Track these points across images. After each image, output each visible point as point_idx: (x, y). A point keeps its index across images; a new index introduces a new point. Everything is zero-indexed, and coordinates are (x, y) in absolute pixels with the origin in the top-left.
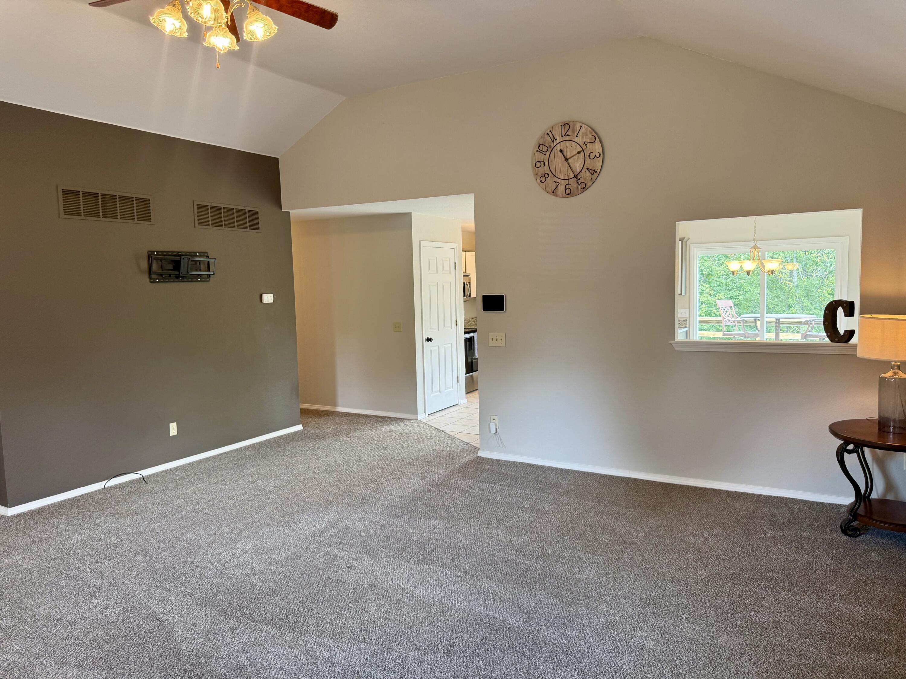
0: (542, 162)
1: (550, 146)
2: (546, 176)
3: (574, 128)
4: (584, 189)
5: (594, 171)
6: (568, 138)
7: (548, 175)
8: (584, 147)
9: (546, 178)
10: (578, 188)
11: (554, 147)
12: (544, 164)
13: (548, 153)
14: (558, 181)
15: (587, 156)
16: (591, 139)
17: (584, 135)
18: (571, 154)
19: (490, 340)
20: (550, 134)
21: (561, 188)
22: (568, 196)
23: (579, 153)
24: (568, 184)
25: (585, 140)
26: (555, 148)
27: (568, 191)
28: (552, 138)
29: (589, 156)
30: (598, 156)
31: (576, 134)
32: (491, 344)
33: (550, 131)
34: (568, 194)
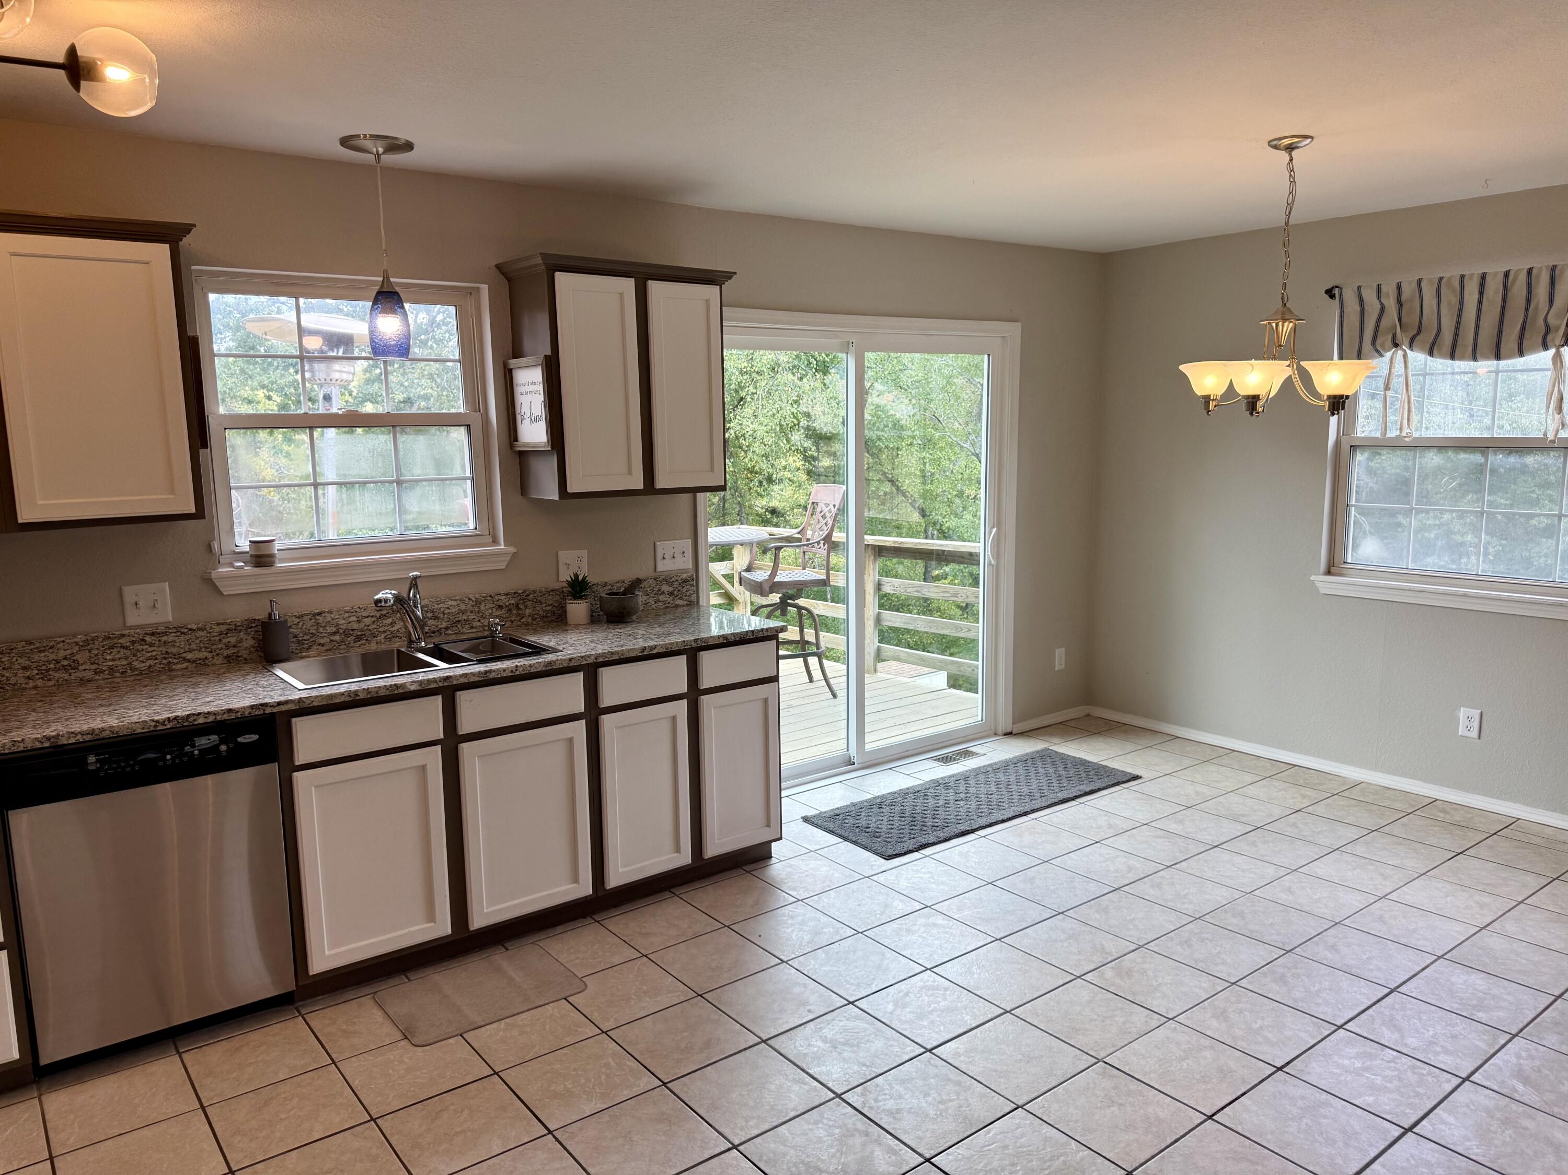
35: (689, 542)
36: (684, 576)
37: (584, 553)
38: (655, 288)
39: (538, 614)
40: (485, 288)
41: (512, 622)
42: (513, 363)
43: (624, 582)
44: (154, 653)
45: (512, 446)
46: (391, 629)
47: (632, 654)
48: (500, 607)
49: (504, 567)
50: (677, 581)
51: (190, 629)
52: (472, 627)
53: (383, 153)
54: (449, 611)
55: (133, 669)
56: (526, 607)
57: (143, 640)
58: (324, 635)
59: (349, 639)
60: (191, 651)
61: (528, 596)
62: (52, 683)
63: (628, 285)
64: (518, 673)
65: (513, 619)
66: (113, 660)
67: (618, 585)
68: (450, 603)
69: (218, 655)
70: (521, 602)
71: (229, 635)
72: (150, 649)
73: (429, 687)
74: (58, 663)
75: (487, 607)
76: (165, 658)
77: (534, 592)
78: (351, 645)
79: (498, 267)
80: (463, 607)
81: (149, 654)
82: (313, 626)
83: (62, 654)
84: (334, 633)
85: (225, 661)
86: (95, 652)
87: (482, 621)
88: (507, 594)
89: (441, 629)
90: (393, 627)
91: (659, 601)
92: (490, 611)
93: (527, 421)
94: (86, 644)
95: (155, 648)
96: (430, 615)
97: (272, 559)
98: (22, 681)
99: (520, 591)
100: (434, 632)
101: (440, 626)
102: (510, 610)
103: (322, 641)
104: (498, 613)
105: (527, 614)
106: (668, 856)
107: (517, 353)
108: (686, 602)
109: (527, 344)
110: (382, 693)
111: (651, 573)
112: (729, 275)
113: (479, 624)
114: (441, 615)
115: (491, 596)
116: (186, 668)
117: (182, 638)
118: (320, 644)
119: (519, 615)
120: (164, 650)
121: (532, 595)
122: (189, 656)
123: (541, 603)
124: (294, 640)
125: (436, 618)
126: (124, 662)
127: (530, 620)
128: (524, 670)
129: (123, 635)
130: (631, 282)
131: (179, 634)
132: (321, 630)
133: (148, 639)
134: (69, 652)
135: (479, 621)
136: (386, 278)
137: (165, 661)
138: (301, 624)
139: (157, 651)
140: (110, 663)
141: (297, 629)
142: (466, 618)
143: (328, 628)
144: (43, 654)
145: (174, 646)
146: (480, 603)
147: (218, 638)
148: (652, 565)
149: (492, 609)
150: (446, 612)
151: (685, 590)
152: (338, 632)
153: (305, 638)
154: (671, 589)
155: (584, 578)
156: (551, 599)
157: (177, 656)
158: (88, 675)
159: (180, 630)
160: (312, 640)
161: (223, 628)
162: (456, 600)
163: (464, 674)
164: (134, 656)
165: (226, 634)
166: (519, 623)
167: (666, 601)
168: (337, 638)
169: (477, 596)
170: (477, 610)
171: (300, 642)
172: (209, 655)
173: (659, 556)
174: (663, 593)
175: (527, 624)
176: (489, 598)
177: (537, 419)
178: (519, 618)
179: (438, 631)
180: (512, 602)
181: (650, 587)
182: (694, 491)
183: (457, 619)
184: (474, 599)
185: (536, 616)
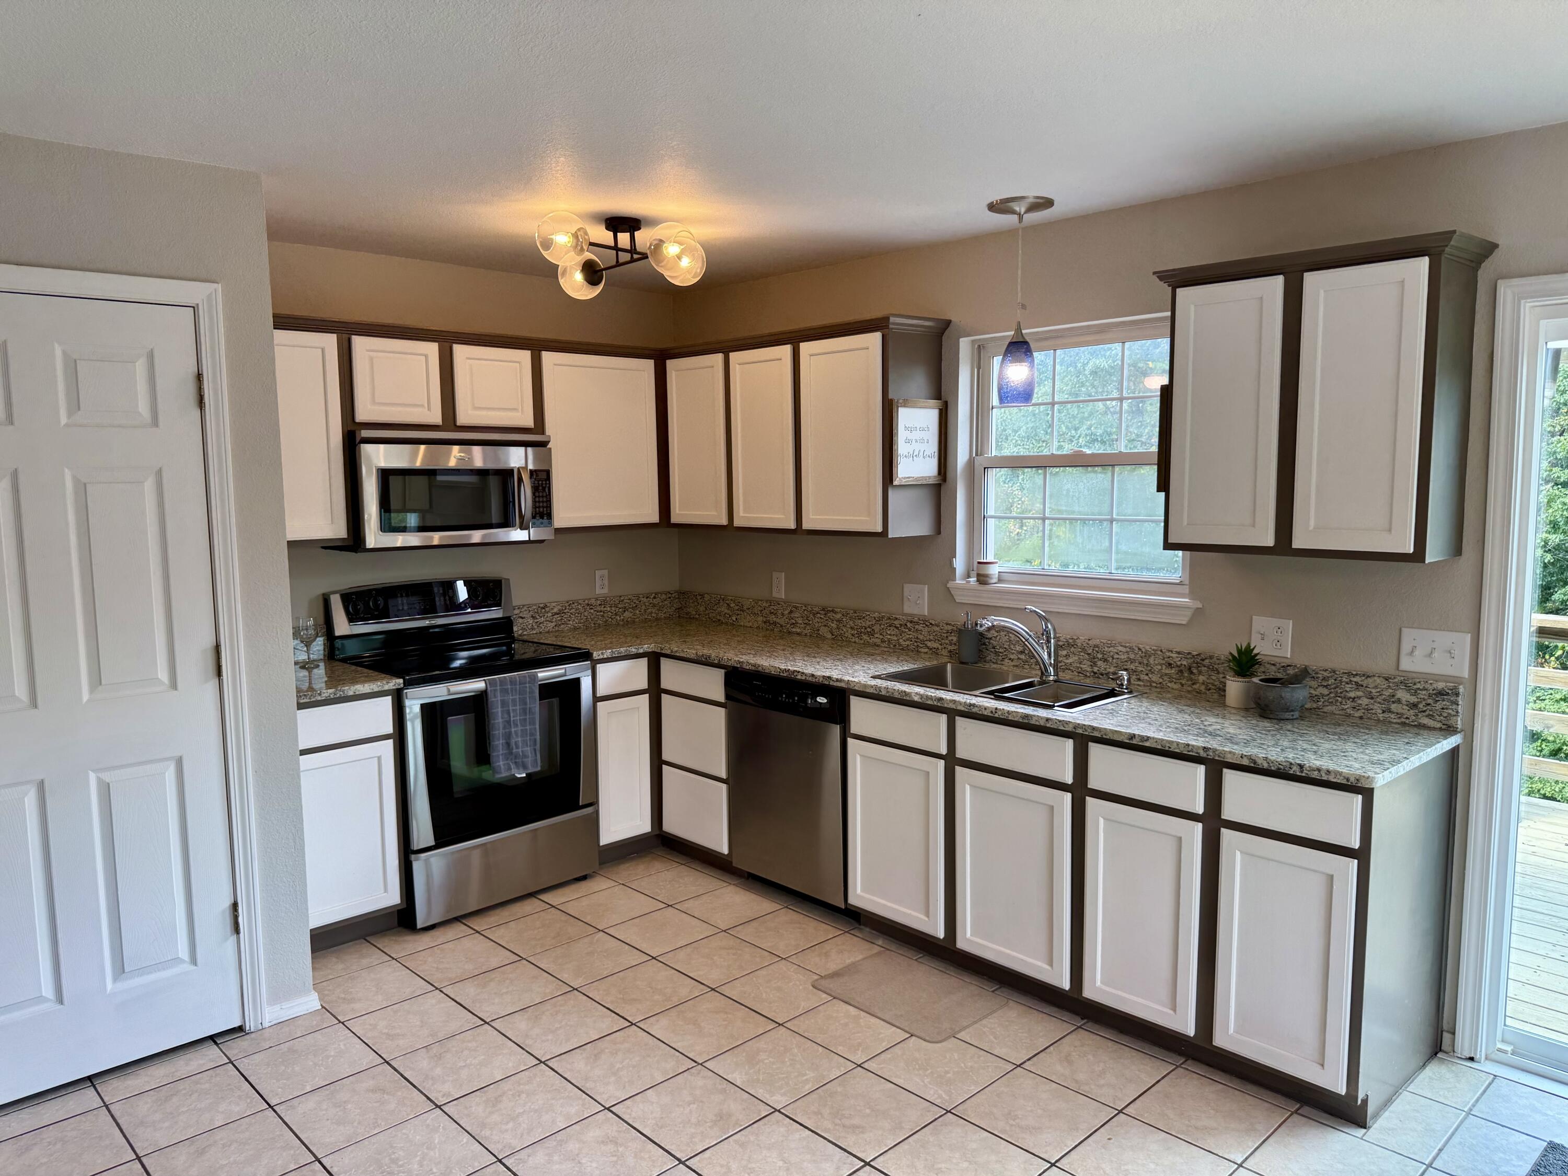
35: (1466, 638)
36: (1441, 685)
37: (1288, 624)
39: (1213, 684)
41: (1182, 685)
43: (1334, 672)
44: (911, 636)
46: (1065, 661)
47: (1116, 738)
48: (1171, 666)
49: (1184, 623)
50: (1425, 689)
51: (931, 624)
52: (1139, 680)
53: (1025, 213)
54: (1117, 656)
55: (900, 645)
56: (1200, 673)
57: (906, 625)
58: (1013, 651)
59: (1032, 661)
60: (930, 641)
61: (1203, 660)
62: (862, 642)
64: (996, 715)
65: (1183, 682)
66: (890, 635)
67: (1326, 674)
68: (1120, 648)
69: (945, 648)
70: (1195, 665)
71: (952, 634)
72: (909, 633)
73: (927, 702)
74: (866, 629)
75: (1156, 662)
76: (916, 642)
77: (1211, 657)
78: (1033, 666)
80: (1132, 656)
81: (908, 636)
82: (1006, 641)
83: (868, 623)
84: (1022, 652)
85: (949, 655)
86: (882, 627)
87: (1150, 676)
88: (1179, 653)
89: (1109, 673)
90: (1067, 659)
91: (1390, 711)
92: (1159, 667)
94: (879, 620)
95: (911, 633)
96: (1100, 656)
97: (988, 579)
98: (850, 636)
99: (1195, 653)
100: (1102, 675)
101: (1108, 670)
102: (1181, 671)
103: (1012, 657)
104: (1167, 671)
105: (1201, 681)
106: (1161, 1008)
108: (1439, 725)
110: (896, 695)
111: (1389, 669)
113: (1146, 678)
114: (1110, 659)
115: (1161, 651)
116: (926, 653)
117: (926, 628)
118: (1010, 659)
119: (1191, 679)
120: (916, 635)
121: (1207, 661)
122: (929, 644)
123: (1218, 673)
124: (993, 650)
125: (1105, 660)
126: (896, 639)
127: (1203, 688)
128: (1002, 715)
129: (897, 619)
131: (924, 625)
132: (1012, 646)
133: (909, 625)
134: (871, 623)
135: (1147, 675)
136: (1019, 330)
137: (915, 644)
138: (998, 637)
139: (912, 635)
140: (889, 637)
141: (996, 641)
142: (1134, 668)
143: (1017, 646)
144: (860, 621)
145: (921, 634)
146: (1150, 656)
147: (945, 635)
148: (1395, 659)
149: (1161, 665)
150: (1116, 656)
151: (1439, 706)
152: (1024, 652)
153: (1000, 650)
154: (1413, 699)
157: (923, 642)
158: (878, 641)
159: (927, 623)
160: (1005, 653)
161: (950, 628)
162: (1125, 647)
163: (953, 700)
164: (901, 635)
165: (951, 633)
166: (1190, 689)
167: (1402, 714)
168: (1023, 657)
169: (1148, 648)
170: (1145, 662)
171: (997, 653)
172: (940, 647)
173: (1407, 648)
174: (1399, 701)
175: (1199, 692)
176: (1159, 653)
178: (1190, 683)
179: (1106, 674)
180: (1185, 663)
181: (1376, 687)
183: (1125, 667)
184: (1144, 650)
185: (1210, 686)
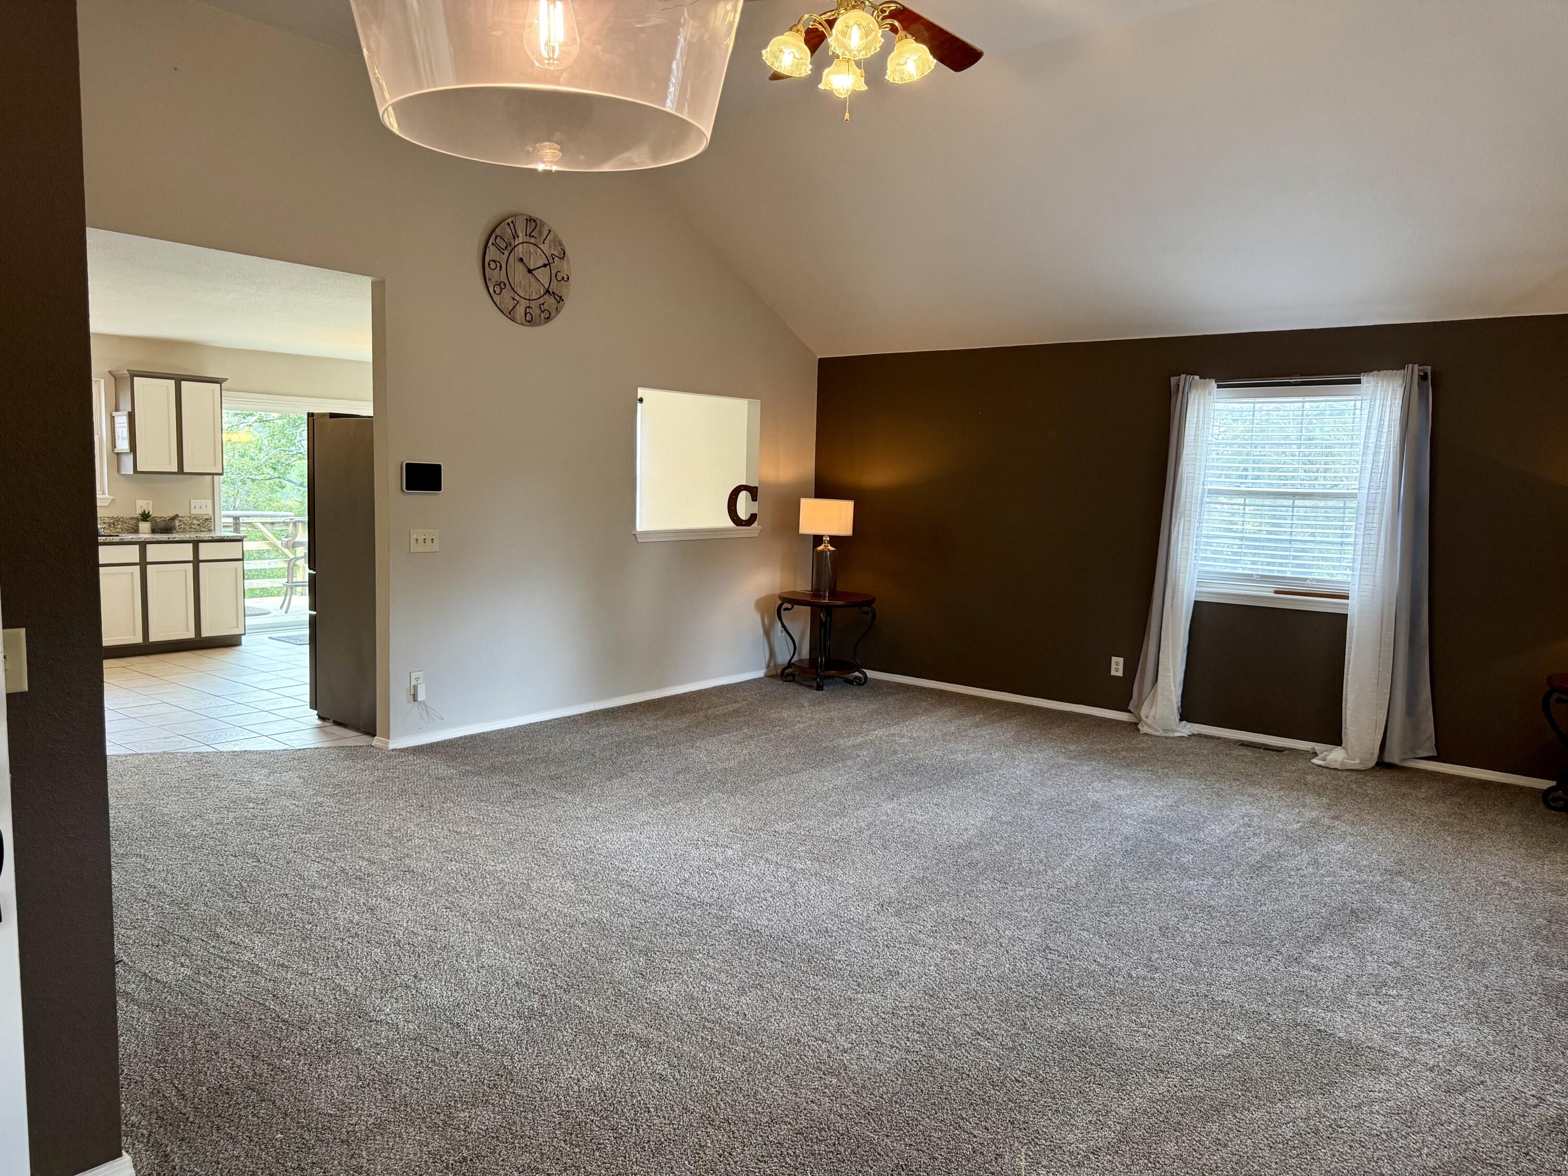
0: (498, 264)
1: (511, 244)
2: (502, 286)
3: (541, 228)
4: (548, 319)
5: (561, 297)
6: (533, 240)
7: (505, 284)
8: (551, 261)
9: (501, 288)
10: (540, 316)
11: (515, 246)
12: (501, 267)
13: (506, 253)
14: (517, 298)
15: (553, 275)
16: (560, 253)
17: (552, 244)
18: (535, 262)
19: (413, 541)
20: (511, 225)
21: (520, 310)
22: (528, 324)
23: (545, 265)
24: (529, 307)
25: (552, 252)
26: (516, 248)
27: (528, 318)
28: (513, 231)
29: (556, 276)
30: (566, 279)
31: (543, 239)
32: (414, 548)
33: (512, 222)
34: (528, 321)
35: (210, 501)
36: (206, 517)
37: (151, 502)
38: (184, 384)
40: (102, 381)
42: (114, 414)
43: (171, 516)
45: (113, 450)
48: (105, 523)
50: (202, 518)
56: (118, 524)
63: (172, 383)
65: (111, 529)
67: (168, 517)
70: (116, 522)
77: (123, 517)
79: (109, 372)
88: (108, 518)
91: (192, 528)
93: (120, 439)
102: (110, 525)
105: (119, 527)
107: (117, 410)
108: (207, 530)
109: (122, 406)
112: (225, 380)
119: (114, 527)
123: (126, 523)
127: (120, 530)
130: (173, 381)
148: (189, 510)
151: (207, 524)
154: (198, 523)
155: (149, 513)
156: (132, 522)
166: (114, 531)
167: (196, 528)
173: (192, 506)
174: (194, 524)
175: (118, 532)
177: (125, 438)
178: (114, 529)
180: (111, 521)
181: (186, 520)
182: (213, 474)
185: (123, 529)
